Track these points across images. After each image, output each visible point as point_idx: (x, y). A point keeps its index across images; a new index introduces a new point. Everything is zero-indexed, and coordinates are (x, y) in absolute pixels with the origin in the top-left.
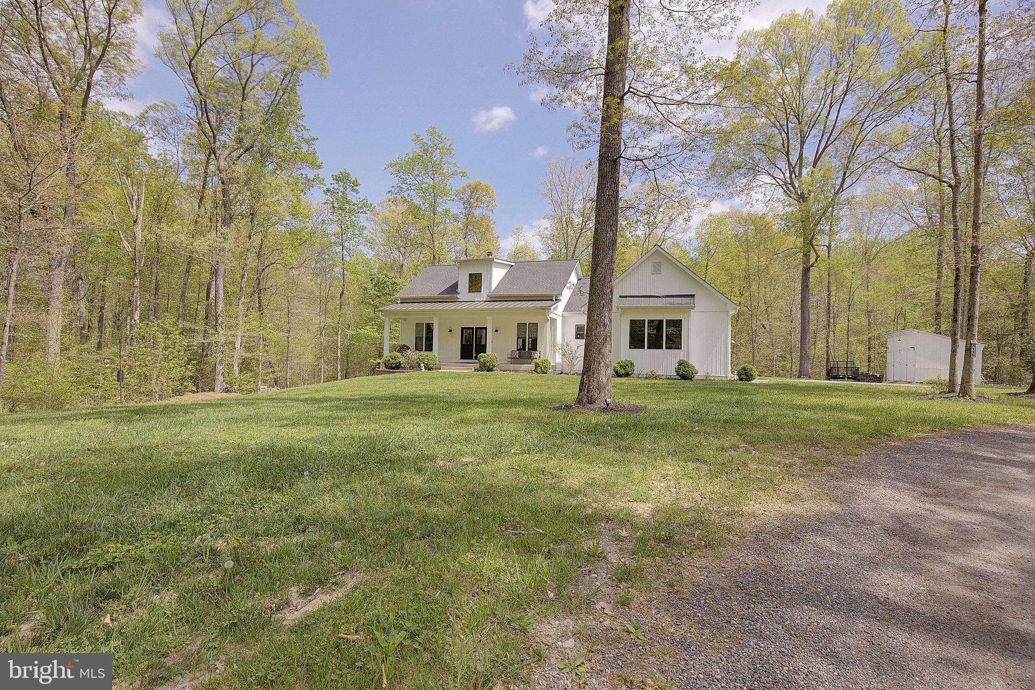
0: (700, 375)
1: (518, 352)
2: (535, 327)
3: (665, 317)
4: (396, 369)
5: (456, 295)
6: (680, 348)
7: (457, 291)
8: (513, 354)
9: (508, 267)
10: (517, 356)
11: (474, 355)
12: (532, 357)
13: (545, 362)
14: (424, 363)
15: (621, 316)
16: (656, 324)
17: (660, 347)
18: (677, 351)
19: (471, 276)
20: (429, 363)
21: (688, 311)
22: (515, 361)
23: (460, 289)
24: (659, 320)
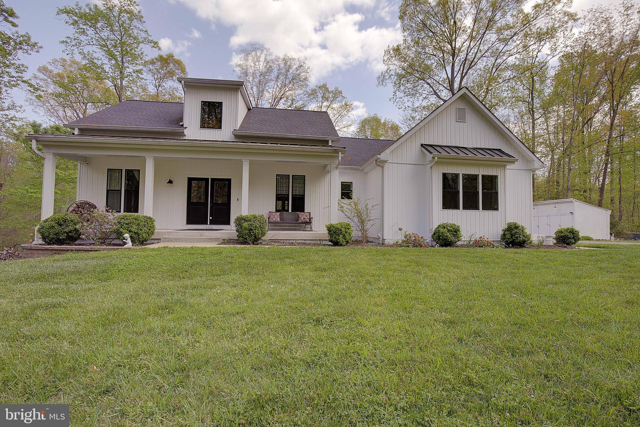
0: (535, 239)
1: (278, 214)
2: (300, 180)
3: (481, 172)
4: (68, 244)
5: (179, 130)
6: (497, 209)
7: (182, 125)
8: (272, 217)
9: (246, 110)
10: (279, 219)
11: (209, 218)
12: (300, 221)
13: (348, 227)
14: (130, 231)
15: (431, 167)
16: (471, 180)
17: (477, 208)
18: (495, 212)
19: (206, 104)
20: (140, 232)
21: (502, 166)
22: (277, 226)
23: (186, 123)
24: (473, 175)
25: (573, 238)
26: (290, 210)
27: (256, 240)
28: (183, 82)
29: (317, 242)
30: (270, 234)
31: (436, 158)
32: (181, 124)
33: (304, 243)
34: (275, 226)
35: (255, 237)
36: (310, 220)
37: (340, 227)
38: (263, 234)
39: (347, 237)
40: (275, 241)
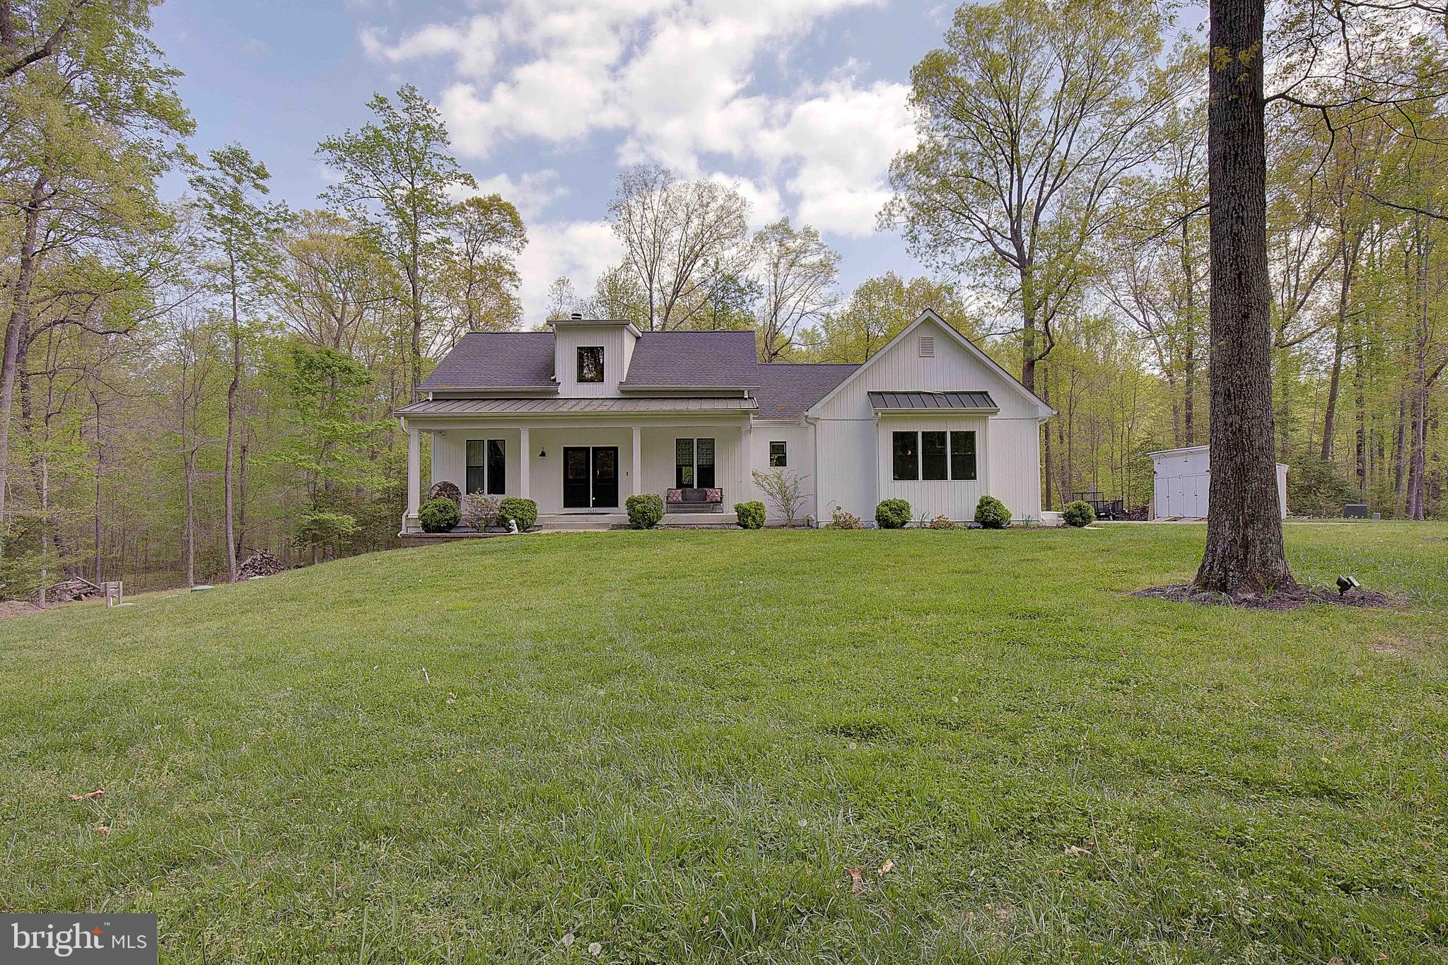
0: (1016, 518)
1: (680, 491)
2: (708, 445)
3: (949, 428)
4: (447, 532)
5: (552, 387)
6: (975, 478)
7: (555, 380)
8: (671, 495)
9: (635, 340)
10: (680, 498)
11: (592, 499)
12: (708, 500)
13: (759, 506)
14: (515, 517)
15: (877, 425)
16: (934, 440)
17: (944, 477)
18: (971, 482)
19: (582, 352)
20: (524, 517)
21: (983, 417)
22: (678, 507)
23: (559, 376)
24: (939, 433)
25: (1081, 515)
26: (695, 487)
27: (651, 525)
28: (554, 325)
29: (725, 525)
30: (668, 518)
31: (880, 414)
32: (552, 378)
33: (710, 526)
34: (675, 506)
35: (650, 521)
36: (721, 498)
37: (748, 507)
38: (659, 518)
39: (758, 519)
40: (674, 526)
